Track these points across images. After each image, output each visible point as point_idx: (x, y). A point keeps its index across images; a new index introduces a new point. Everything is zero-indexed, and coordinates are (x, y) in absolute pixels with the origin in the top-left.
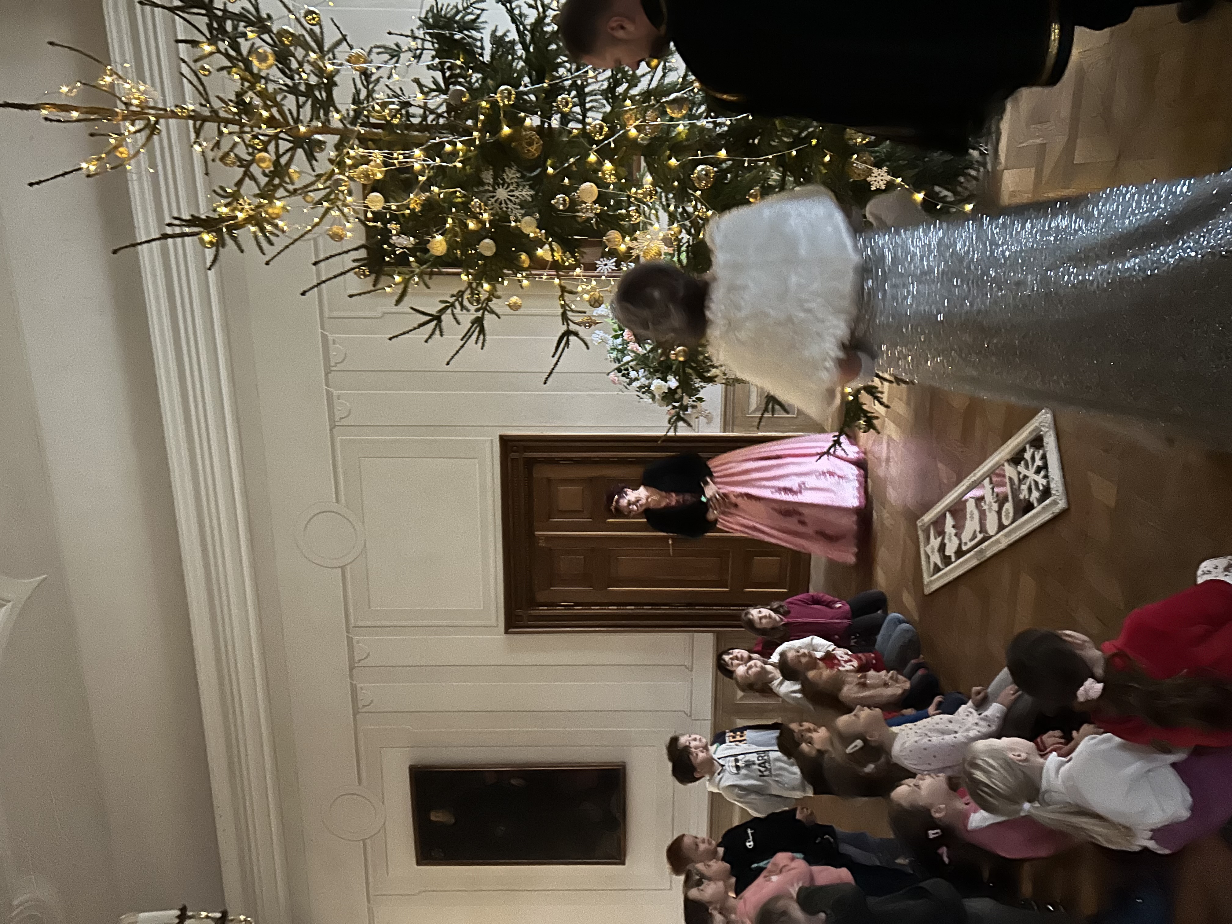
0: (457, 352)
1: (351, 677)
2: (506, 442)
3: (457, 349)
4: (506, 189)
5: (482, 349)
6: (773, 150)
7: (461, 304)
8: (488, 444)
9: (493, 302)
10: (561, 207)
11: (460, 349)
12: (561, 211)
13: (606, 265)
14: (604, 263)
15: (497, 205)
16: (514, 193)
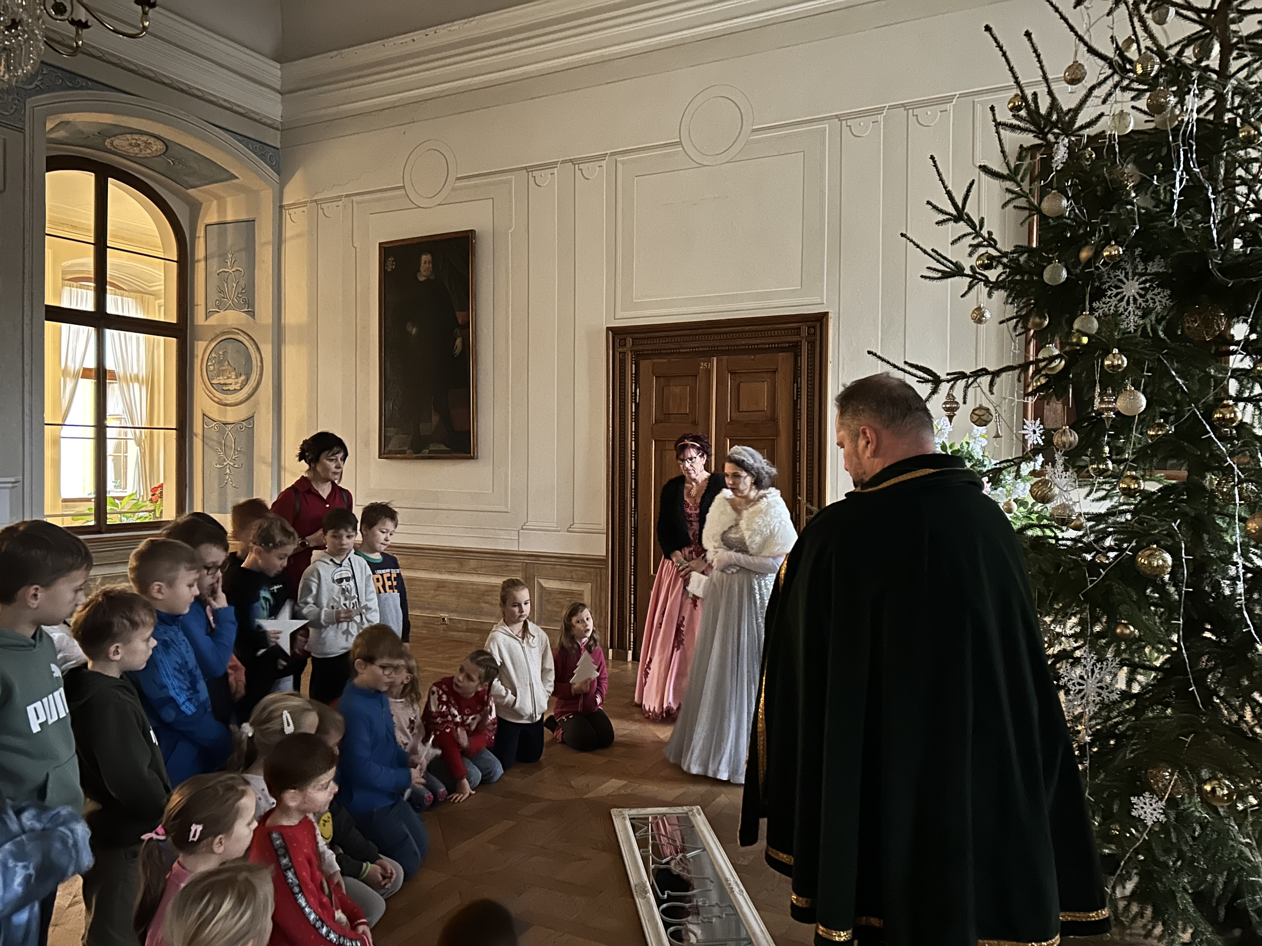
0: (918, 246)
1: (564, 162)
2: (821, 319)
3: (921, 245)
4: (1138, 293)
5: (922, 277)
6: (1195, 658)
7: (979, 245)
8: (819, 300)
9: (983, 287)
10: (1107, 363)
11: (921, 249)
12: (1103, 362)
13: (1035, 432)
14: (1037, 430)
15: (1114, 282)
16: (1131, 305)
